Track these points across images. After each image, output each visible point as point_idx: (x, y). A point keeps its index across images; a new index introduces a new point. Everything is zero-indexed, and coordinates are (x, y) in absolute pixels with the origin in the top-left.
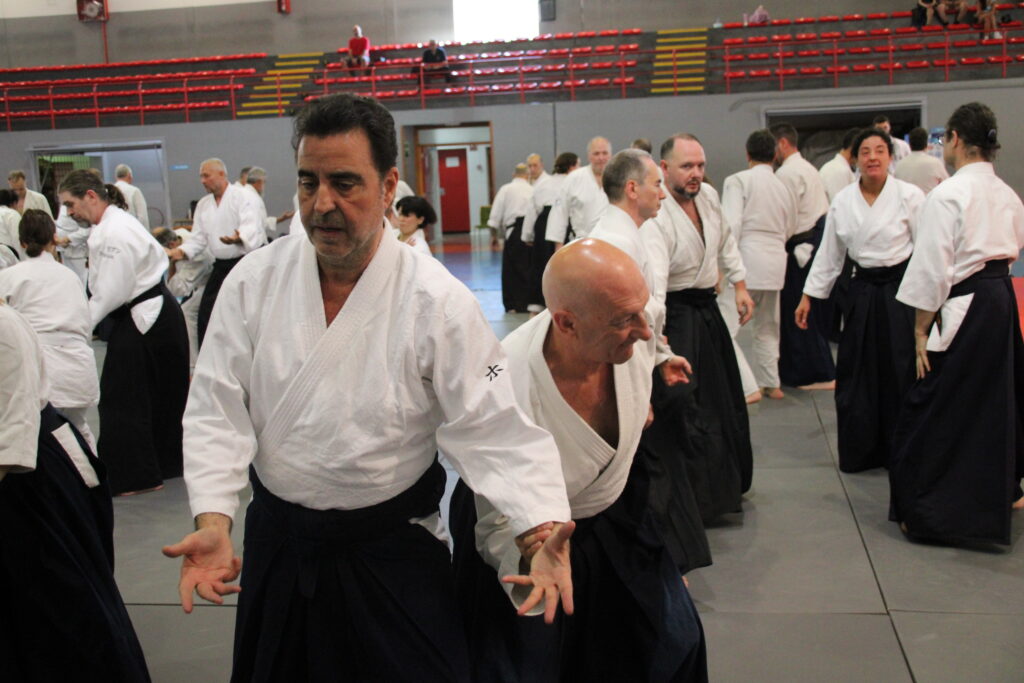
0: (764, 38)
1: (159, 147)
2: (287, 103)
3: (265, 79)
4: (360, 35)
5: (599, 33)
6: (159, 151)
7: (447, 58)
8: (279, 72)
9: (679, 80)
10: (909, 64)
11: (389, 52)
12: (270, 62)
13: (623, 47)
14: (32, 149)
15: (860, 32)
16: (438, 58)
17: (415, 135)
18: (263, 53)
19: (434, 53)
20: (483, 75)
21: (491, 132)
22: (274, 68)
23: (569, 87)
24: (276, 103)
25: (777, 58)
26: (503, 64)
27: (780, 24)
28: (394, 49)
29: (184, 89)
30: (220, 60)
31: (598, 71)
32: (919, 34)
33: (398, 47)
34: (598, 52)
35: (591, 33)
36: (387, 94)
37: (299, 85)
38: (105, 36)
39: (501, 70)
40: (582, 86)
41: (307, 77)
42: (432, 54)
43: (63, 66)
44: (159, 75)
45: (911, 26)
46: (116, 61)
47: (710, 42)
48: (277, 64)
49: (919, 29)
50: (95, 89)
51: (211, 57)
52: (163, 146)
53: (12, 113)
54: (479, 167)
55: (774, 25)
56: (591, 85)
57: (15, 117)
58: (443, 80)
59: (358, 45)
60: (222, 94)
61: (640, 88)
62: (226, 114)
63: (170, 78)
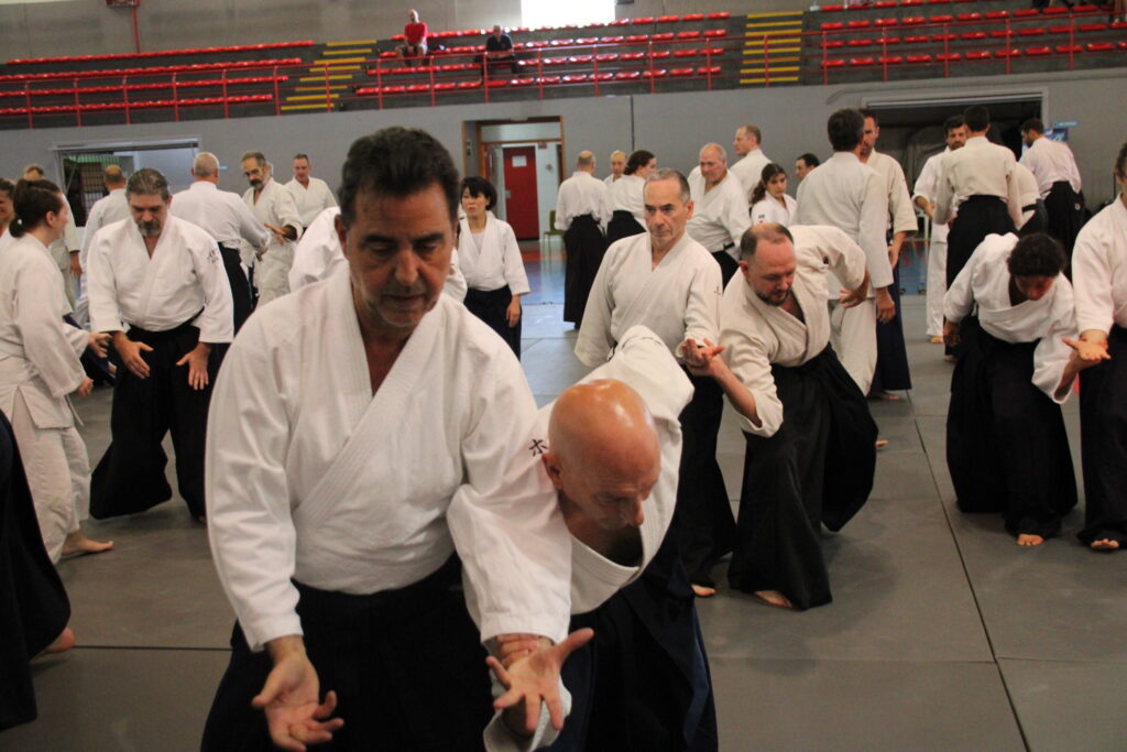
0: (865, 22)
1: (195, 145)
2: (336, 96)
3: (312, 70)
4: (417, 21)
5: (681, 18)
6: (196, 149)
7: (513, 46)
8: (327, 62)
9: (772, 70)
10: (1028, 50)
11: (448, 40)
12: (318, 51)
13: (709, 33)
14: (56, 148)
15: (973, 15)
16: (503, 46)
17: (478, 131)
18: (310, 42)
19: (499, 40)
20: (553, 64)
21: (562, 127)
22: (322, 57)
23: (648, 77)
24: (324, 97)
25: (881, 44)
26: (574, 53)
27: (884, 7)
28: (455, 36)
29: (222, 81)
30: (260, 50)
31: (680, 60)
32: (1041, 16)
33: (459, 33)
34: (681, 38)
35: (673, 17)
36: (447, 86)
37: (349, 77)
38: (136, 23)
39: (573, 59)
40: (663, 76)
41: (358, 67)
42: (497, 41)
43: (89, 56)
44: (195, 66)
45: (1032, 7)
46: (147, 50)
47: (806, 27)
48: (326, 53)
49: (1041, 12)
50: (124, 81)
51: (252, 46)
52: (200, 145)
53: (34, 109)
54: (549, 167)
55: (877, 7)
56: (673, 75)
57: (36, 113)
58: (509, 71)
59: (415, 32)
60: (265, 86)
61: (727, 79)
62: (269, 109)
63: (207, 68)
